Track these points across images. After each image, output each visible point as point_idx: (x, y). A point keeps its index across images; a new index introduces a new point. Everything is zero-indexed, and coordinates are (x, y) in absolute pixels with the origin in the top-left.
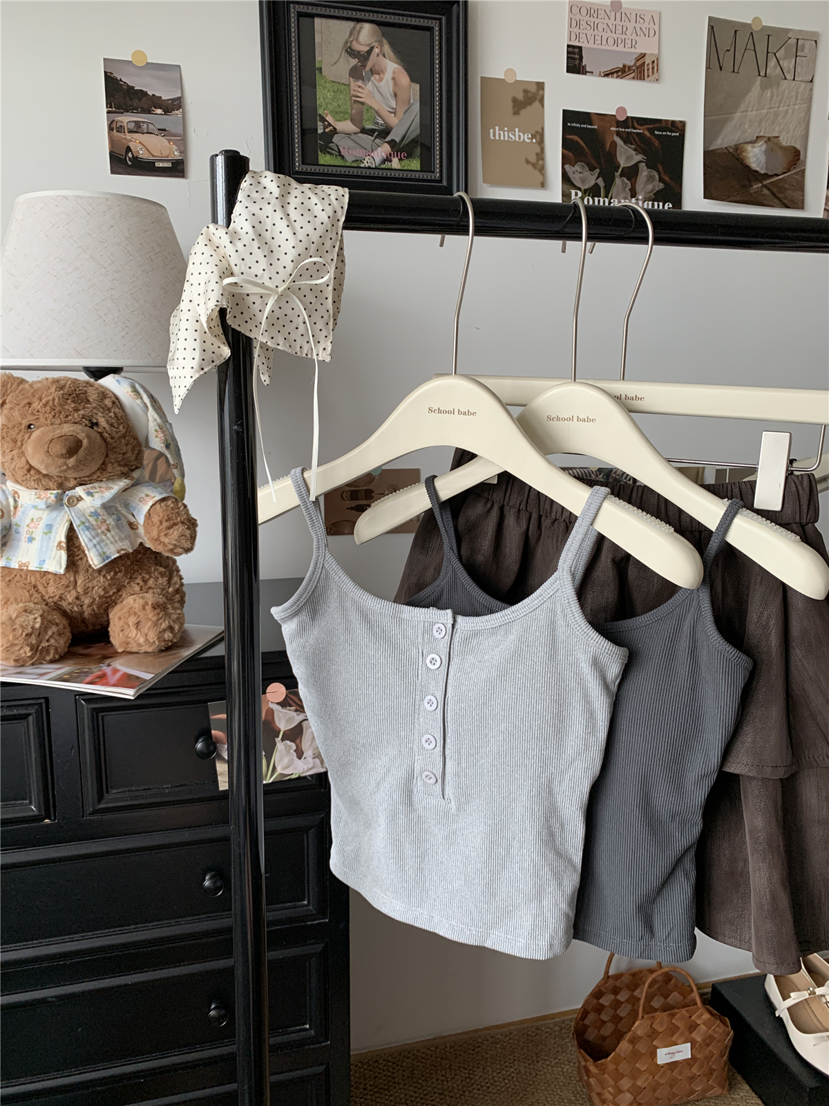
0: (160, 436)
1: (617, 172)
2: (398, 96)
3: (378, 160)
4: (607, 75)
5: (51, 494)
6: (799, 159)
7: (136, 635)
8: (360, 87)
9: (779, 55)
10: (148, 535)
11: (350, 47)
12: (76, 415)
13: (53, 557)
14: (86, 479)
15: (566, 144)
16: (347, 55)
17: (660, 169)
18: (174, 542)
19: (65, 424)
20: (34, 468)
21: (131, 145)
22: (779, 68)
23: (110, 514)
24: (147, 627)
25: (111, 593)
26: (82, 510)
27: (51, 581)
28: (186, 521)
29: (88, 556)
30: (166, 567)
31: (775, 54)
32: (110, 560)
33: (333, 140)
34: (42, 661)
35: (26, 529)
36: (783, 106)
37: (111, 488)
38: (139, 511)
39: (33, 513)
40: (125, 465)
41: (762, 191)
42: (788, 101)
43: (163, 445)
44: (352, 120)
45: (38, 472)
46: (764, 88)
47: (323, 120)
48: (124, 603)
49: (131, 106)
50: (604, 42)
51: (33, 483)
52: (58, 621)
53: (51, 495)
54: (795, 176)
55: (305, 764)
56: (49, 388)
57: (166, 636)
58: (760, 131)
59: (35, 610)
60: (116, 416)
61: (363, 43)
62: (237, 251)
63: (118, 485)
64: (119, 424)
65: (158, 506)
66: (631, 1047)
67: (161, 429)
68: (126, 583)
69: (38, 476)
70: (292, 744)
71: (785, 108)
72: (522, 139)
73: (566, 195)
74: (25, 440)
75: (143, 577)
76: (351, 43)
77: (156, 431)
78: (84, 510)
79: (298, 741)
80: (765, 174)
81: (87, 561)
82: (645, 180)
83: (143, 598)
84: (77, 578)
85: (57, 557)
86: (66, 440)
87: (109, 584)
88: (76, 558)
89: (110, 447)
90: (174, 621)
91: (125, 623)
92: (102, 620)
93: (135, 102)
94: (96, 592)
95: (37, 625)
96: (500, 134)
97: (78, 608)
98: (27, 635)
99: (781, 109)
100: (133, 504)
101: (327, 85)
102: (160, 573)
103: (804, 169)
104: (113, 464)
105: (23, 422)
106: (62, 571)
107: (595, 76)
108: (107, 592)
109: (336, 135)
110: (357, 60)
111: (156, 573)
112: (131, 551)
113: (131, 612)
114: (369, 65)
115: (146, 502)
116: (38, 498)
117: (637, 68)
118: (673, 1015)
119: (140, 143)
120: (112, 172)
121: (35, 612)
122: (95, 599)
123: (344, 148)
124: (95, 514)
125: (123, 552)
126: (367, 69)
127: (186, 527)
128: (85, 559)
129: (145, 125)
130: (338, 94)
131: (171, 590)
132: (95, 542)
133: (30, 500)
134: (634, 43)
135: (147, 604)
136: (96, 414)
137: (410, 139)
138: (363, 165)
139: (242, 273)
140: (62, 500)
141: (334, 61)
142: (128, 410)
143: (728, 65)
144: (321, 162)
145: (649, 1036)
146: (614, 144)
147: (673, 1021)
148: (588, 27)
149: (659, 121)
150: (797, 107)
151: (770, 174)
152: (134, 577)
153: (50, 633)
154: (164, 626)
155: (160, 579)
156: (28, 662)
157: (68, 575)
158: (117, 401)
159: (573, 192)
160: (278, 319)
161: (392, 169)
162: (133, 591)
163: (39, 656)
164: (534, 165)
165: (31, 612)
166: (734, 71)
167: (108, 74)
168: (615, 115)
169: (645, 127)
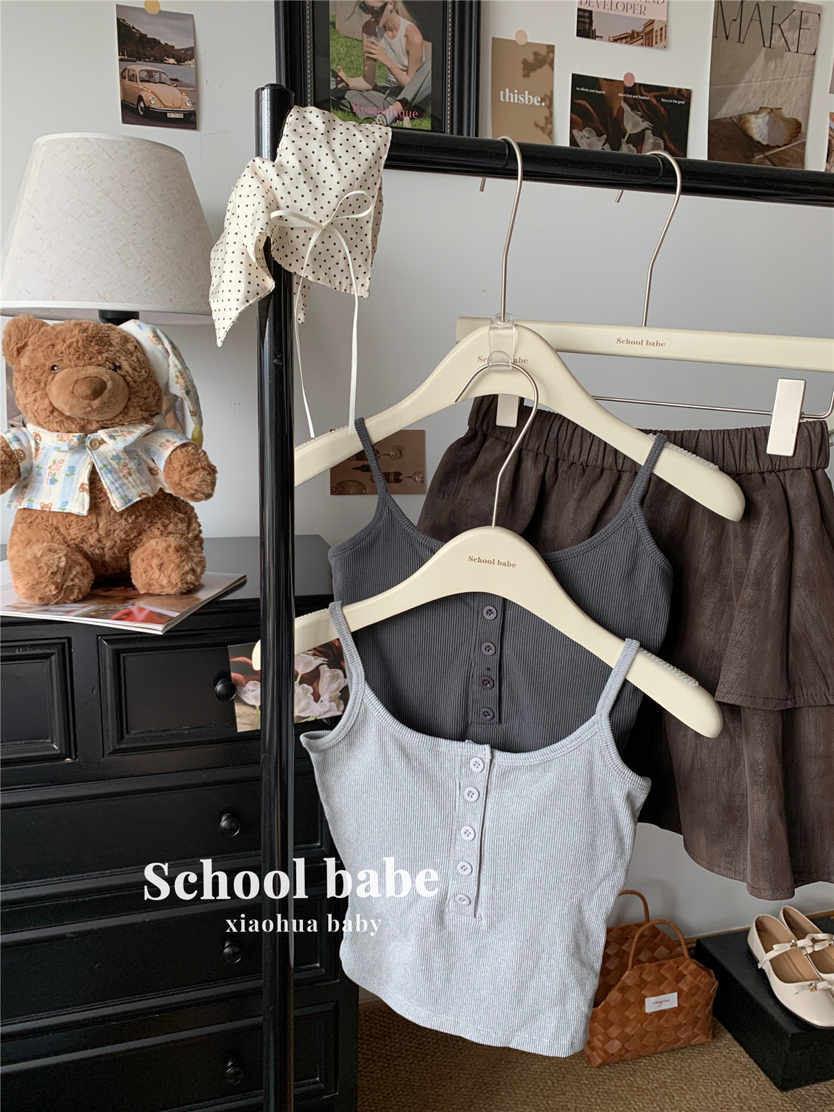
0: (180, 382)
1: (624, 138)
2: (410, 53)
3: (389, 118)
4: (616, 41)
5: (73, 436)
6: (800, 132)
7: (159, 577)
8: (372, 43)
9: (785, 26)
10: (169, 481)
11: (363, 3)
12: (100, 358)
13: (76, 499)
14: (109, 422)
15: (575, 108)
16: (360, 11)
17: (666, 137)
18: (195, 487)
19: (89, 367)
20: (57, 410)
21: (144, 94)
22: (783, 39)
23: (132, 459)
24: (170, 569)
25: (132, 536)
26: (105, 453)
27: (73, 523)
28: (206, 467)
29: (110, 498)
30: (185, 513)
31: (780, 25)
32: (132, 503)
33: (345, 97)
34: (66, 601)
35: (48, 471)
36: (786, 78)
37: (131, 432)
38: (159, 456)
39: (55, 455)
40: (146, 410)
41: (763, 162)
42: (791, 73)
43: (184, 391)
44: (365, 77)
45: (62, 414)
46: (768, 59)
47: (336, 75)
48: (147, 545)
49: (143, 54)
50: (614, 7)
51: (55, 425)
52: (81, 561)
53: (74, 438)
54: (795, 148)
55: (321, 707)
56: (72, 330)
57: (189, 578)
58: (764, 101)
59: (60, 550)
60: (138, 361)
62: (283, 184)
63: (139, 430)
64: (141, 369)
65: (178, 451)
66: (621, 996)
67: (182, 375)
68: (147, 527)
69: (61, 418)
70: (310, 687)
71: (788, 80)
72: (531, 103)
74: (49, 381)
75: (163, 522)
77: (177, 377)
78: (106, 453)
79: (315, 685)
80: (768, 145)
81: (109, 503)
82: (650, 147)
83: (166, 541)
84: (99, 520)
85: (80, 499)
86: (91, 381)
87: (131, 528)
88: (98, 501)
89: (132, 390)
90: (196, 564)
91: (148, 565)
92: (122, 563)
93: (149, 51)
94: (118, 535)
95: (62, 565)
96: (510, 96)
97: (99, 551)
98: (52, 573)
99: (784, 80)
100: (154, 449)
101: (341, 40)
102: (180, 519)
103: (805, 142)
104: (135, 408)
105: (47, 363)
106: (85, 513)
107: (605, 41)
108: (129, 536)
109: (348, 92)
110: (370, 15)
111: (176, 519)
112: (151, 495)
113: (154, 554)
114: (382, 21)
115: (166, 448)
116: (61, 440)
117: (646, 34)
118: (662, 965)
119: (152, 92)
120: (124, 121)
121: (59, 551)
122: (116, 542)
123: (356, 105)
124: (117, 458)
125: (144, 496)
126: (381, 25)
127: (207, 472)
128: (107, 502)
129: (158, 75)
130: (350, 50)
131: (190, 535)
132: (117, 485)
133: (52, 442)
134: (643, 10)
135: (170, 546)
136: (119, 357)
137: (423, 97)
139: (288, 207)
140: (84, 442)
141: (348, 16)
142: (150, 355)
143: (734, 34)
145: (638, 986)
146: (621, 110)
147: (661, 971)
149: (666, 89)
150: (800, 79)
151: (772, 145)
152: (154, 521)
153: (74, 572)
154: (187, 568)
155: (180, 524)
156: (52, 601)
157: (90, 518)
158: (138, 346)
160: (320, 253)
162: (153, 535)
163: (63, 595)
164: (543, 129)
165: (55, 552)
166: (739, 42)
167: (121, 21)
168: (623, 82)
169: (652, 94)
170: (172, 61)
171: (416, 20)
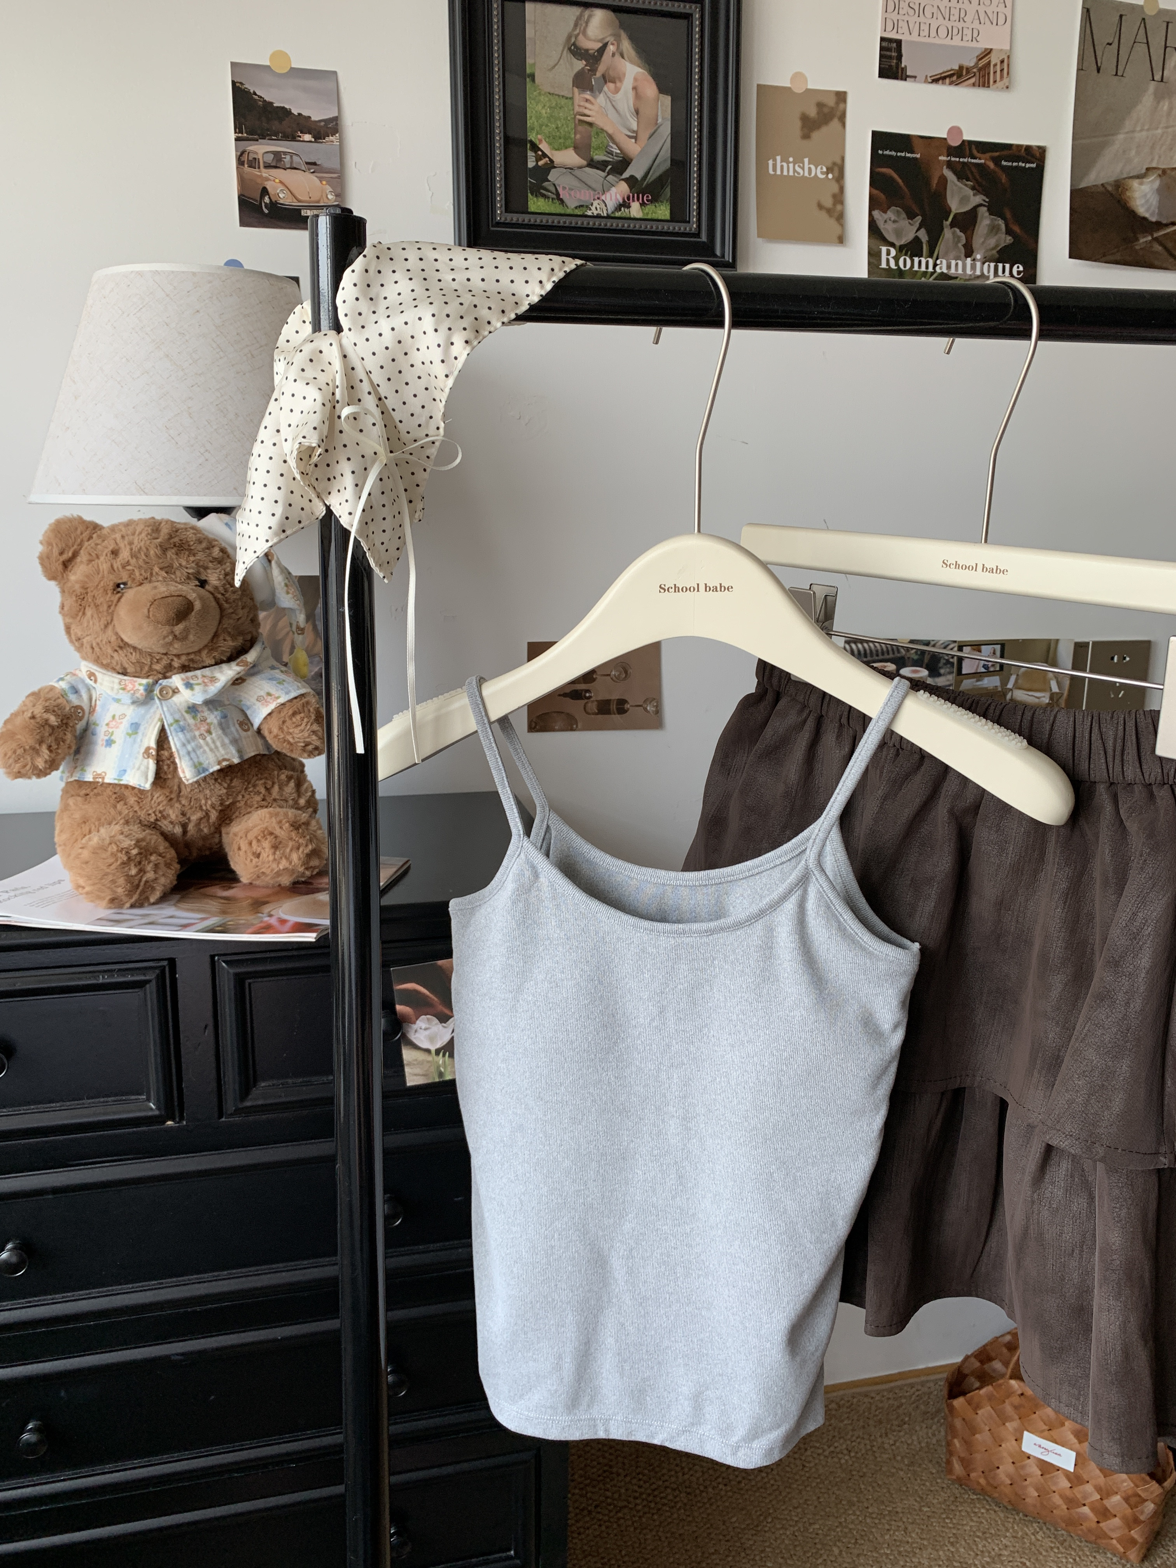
1: (947, 220)
2: (641, 111)
3: (611, 205)
4: (935, 81)
5: (140, 683)
8: (587, 100)
11: (574, 44)
13: (137, 766)
15: (876, 180)
16: (570, 54)
17: (1008, 215)
21: (269, 186)
29: (179, 766)
33: (549, 178)
35: (105, 729)
37: (217, 677)
39: (114, 709)
41: (1152, 247)
44: (576, 148)
46: (1159, 97)
47: (535, 147)
49: (268, 130)
50: (933, 33)
53: (138, 685)
58: (1152, 160)
61: (593, 38)
63: (228, 672)
73: (874, 255)
75: (265, 783)
76: (576, 38)
80: (1158, 222)
82: (985, 232)
85: (143, 767)
86: (172, 601)
89: (224, 612)
93: (275, 126)
96: (782, 167)
101: (542, 98)
107: (920, 82)
109: (553, 170)
110: (584, 62)
114: (601, 69)
116: (124, 689)
117: (980, 70)
119: (281, 182)
120: (243, 223)
123: (564, 188)
125: (226, 764)
126: (599, 74)
129: (288, 157)
130: (556, 112)
132: (189, 747)
133: (112, 689)
134: (975, 35)
137: (657, 174)
138: (589, 213)
140: (153, 691)
141: (552, 63)
143: (1108, 64)
144: (532, 207)
146: (943, 180)
148: (911, 12)
149: (1008, 147)
151: (1164, 222)
159: (884, 249)
161: (630, 219)
164: (829, 211)
166: (1116, 75)
167: (238, 85)
168: (945, 139)
169: (988, 155)
170: (307, 137)
171: (649, 65)
